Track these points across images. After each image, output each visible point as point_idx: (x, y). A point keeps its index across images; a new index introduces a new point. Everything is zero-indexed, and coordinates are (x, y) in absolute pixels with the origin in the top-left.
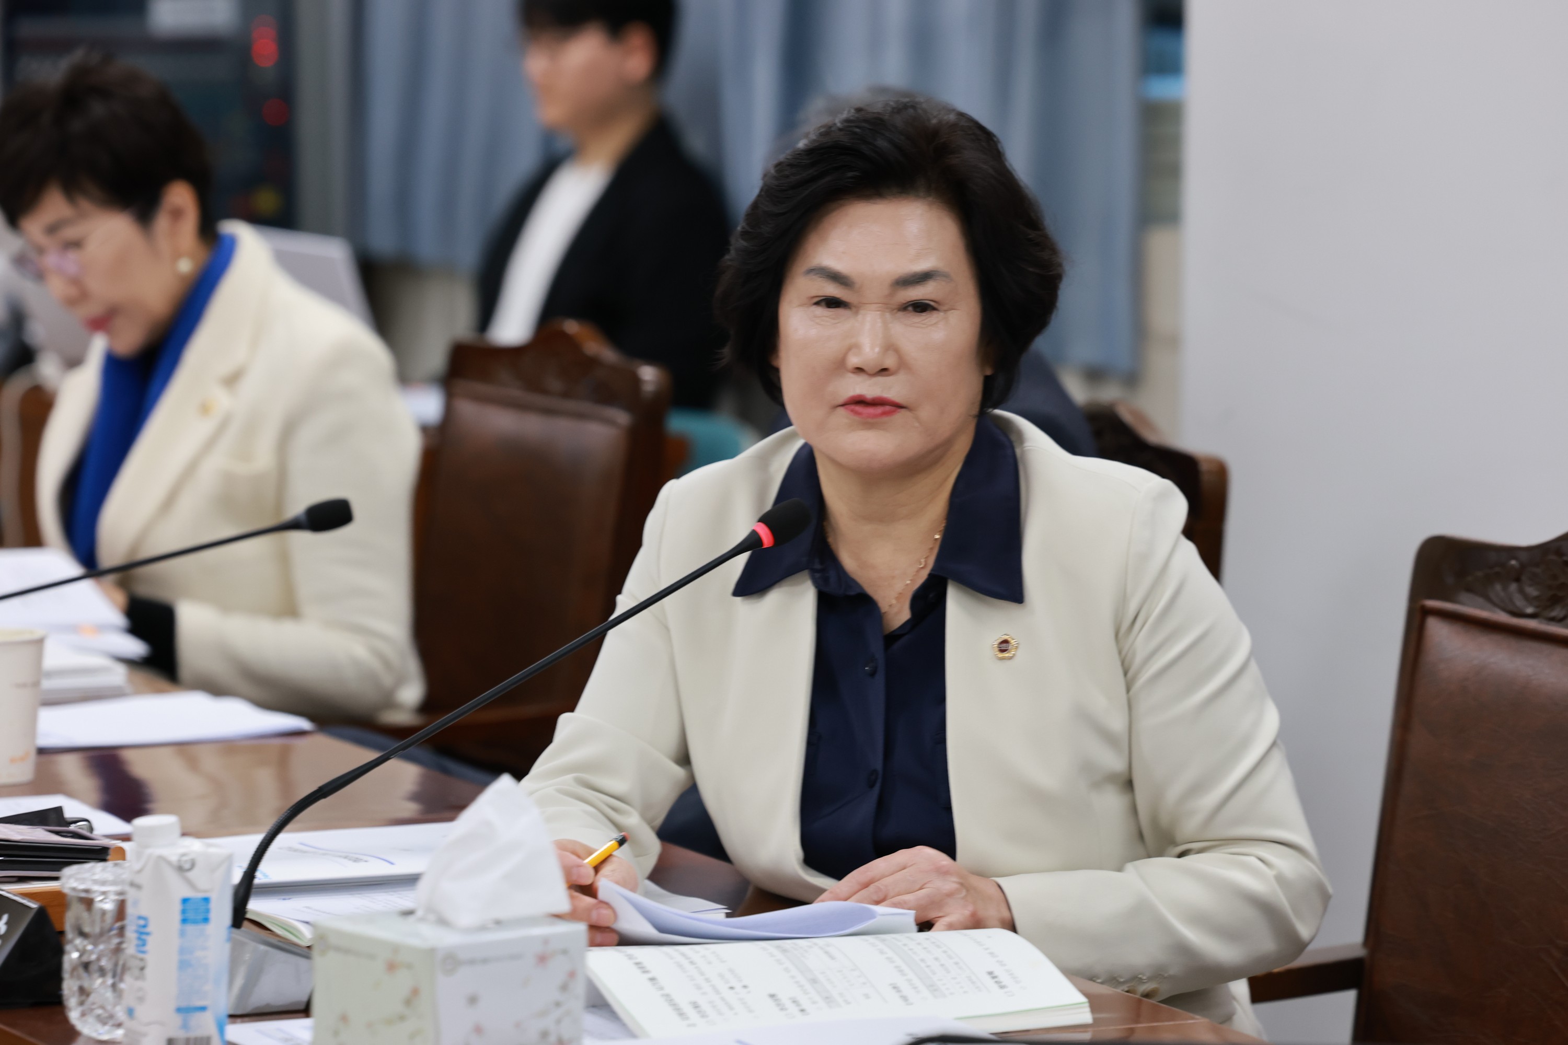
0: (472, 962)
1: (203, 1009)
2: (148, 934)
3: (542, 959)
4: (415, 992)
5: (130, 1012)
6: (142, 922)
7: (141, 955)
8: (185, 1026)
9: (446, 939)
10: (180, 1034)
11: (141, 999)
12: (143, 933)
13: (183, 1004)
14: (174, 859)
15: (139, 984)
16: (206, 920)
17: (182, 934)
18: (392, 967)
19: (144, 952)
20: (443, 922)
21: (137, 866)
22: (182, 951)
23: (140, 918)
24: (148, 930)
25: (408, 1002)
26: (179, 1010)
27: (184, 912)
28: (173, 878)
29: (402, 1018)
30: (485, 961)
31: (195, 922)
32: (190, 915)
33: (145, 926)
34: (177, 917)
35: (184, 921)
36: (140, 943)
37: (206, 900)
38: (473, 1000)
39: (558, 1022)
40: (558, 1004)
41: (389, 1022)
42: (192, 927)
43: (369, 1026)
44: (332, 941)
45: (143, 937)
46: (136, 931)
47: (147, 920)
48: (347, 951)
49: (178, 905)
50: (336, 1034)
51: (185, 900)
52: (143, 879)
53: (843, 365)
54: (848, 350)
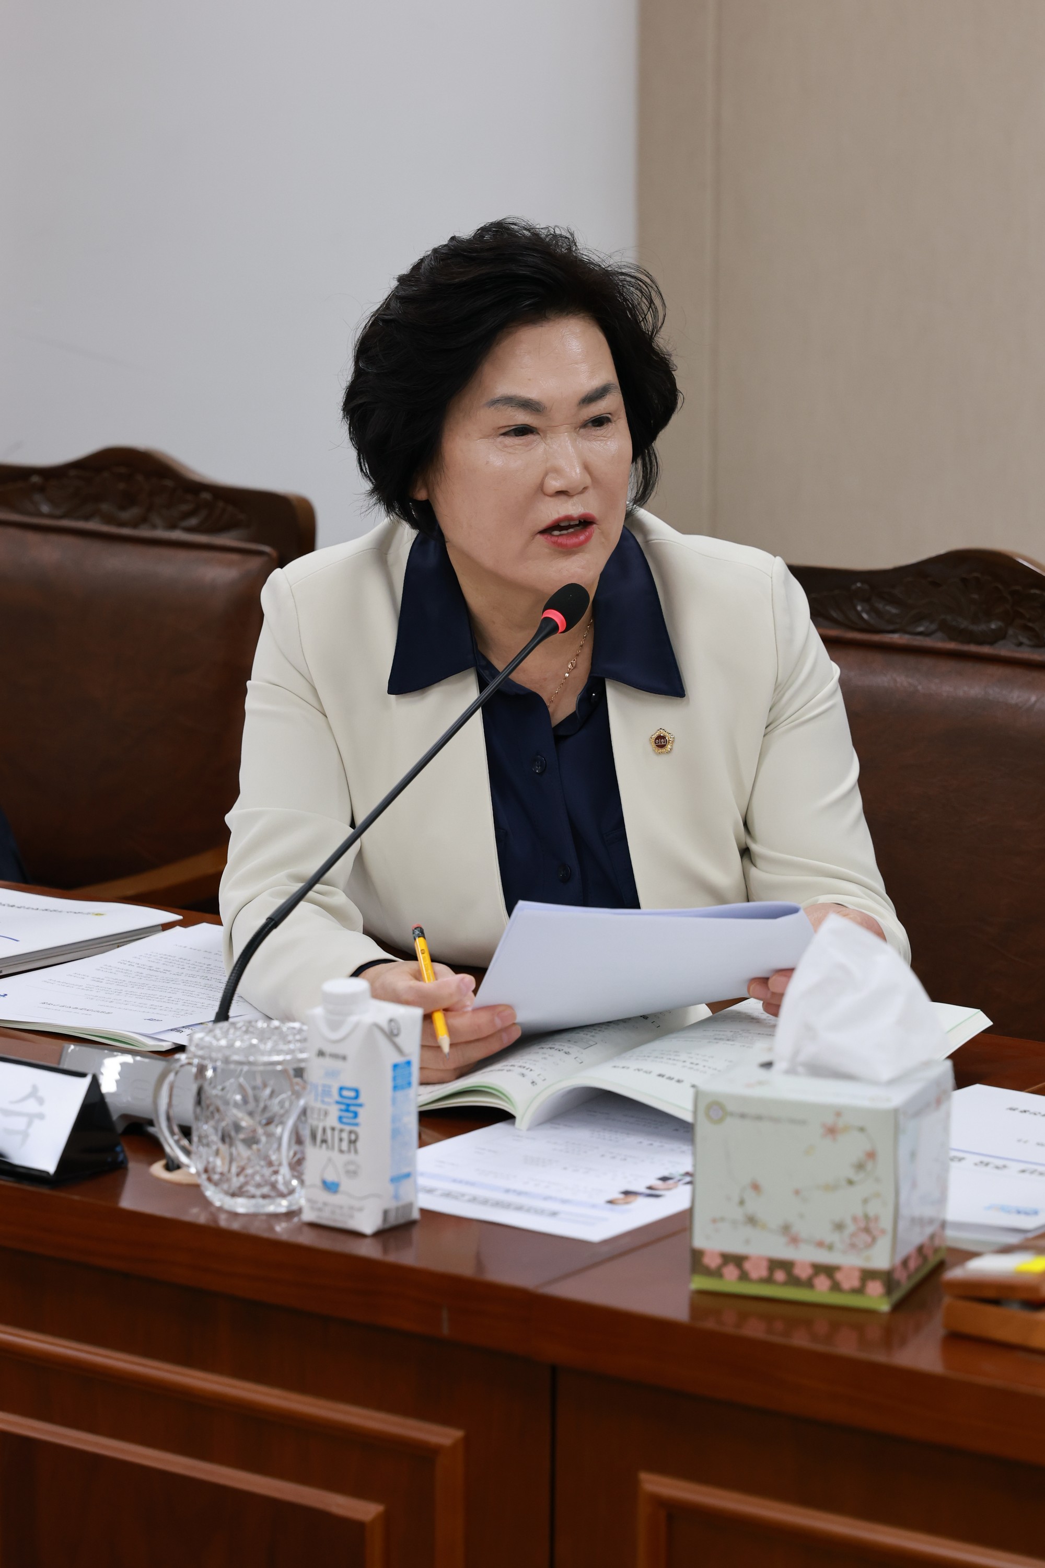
1: (409, 1174)
2: (360, 1105)
4: (871, 1155)
5: (330, 1186)
6: (348, 1093)
7: (348, 1127)
8: (398, 1196)
10: (393, 1204)
11: (353, 1172)
12: (351, 1104)
13: (397, 1173)
14: (381, 1024)
15: (352, 1156)
16: (409, 1084)
17: (394, 1101)
19: (357, 1125)
22: (395, 1118)
23: (346, 1089)
24: (360, 1101)
25: (860, 1167)
26: (392, 1180)
27: (394, 1078)
29: (850, 1182)
31: (402, 1087)
33: (357, 1097)
34: (389, 1084)
35: (395, 1088)
36: (348, 1114)
37: (409, 1063)
41: (831, 1188)
42: (400, 1094)
43: (797, 1192)
44: (730, 1107)
45: (352, 1108)
46: (338, 1103)
47: (357, 1091)
48: (759, 1118)
49: (389, 1073)
50: (742, 1203)
51: (395, 1066)
52: (347, 1048)
53: (541, 489)
54: (546, 474)
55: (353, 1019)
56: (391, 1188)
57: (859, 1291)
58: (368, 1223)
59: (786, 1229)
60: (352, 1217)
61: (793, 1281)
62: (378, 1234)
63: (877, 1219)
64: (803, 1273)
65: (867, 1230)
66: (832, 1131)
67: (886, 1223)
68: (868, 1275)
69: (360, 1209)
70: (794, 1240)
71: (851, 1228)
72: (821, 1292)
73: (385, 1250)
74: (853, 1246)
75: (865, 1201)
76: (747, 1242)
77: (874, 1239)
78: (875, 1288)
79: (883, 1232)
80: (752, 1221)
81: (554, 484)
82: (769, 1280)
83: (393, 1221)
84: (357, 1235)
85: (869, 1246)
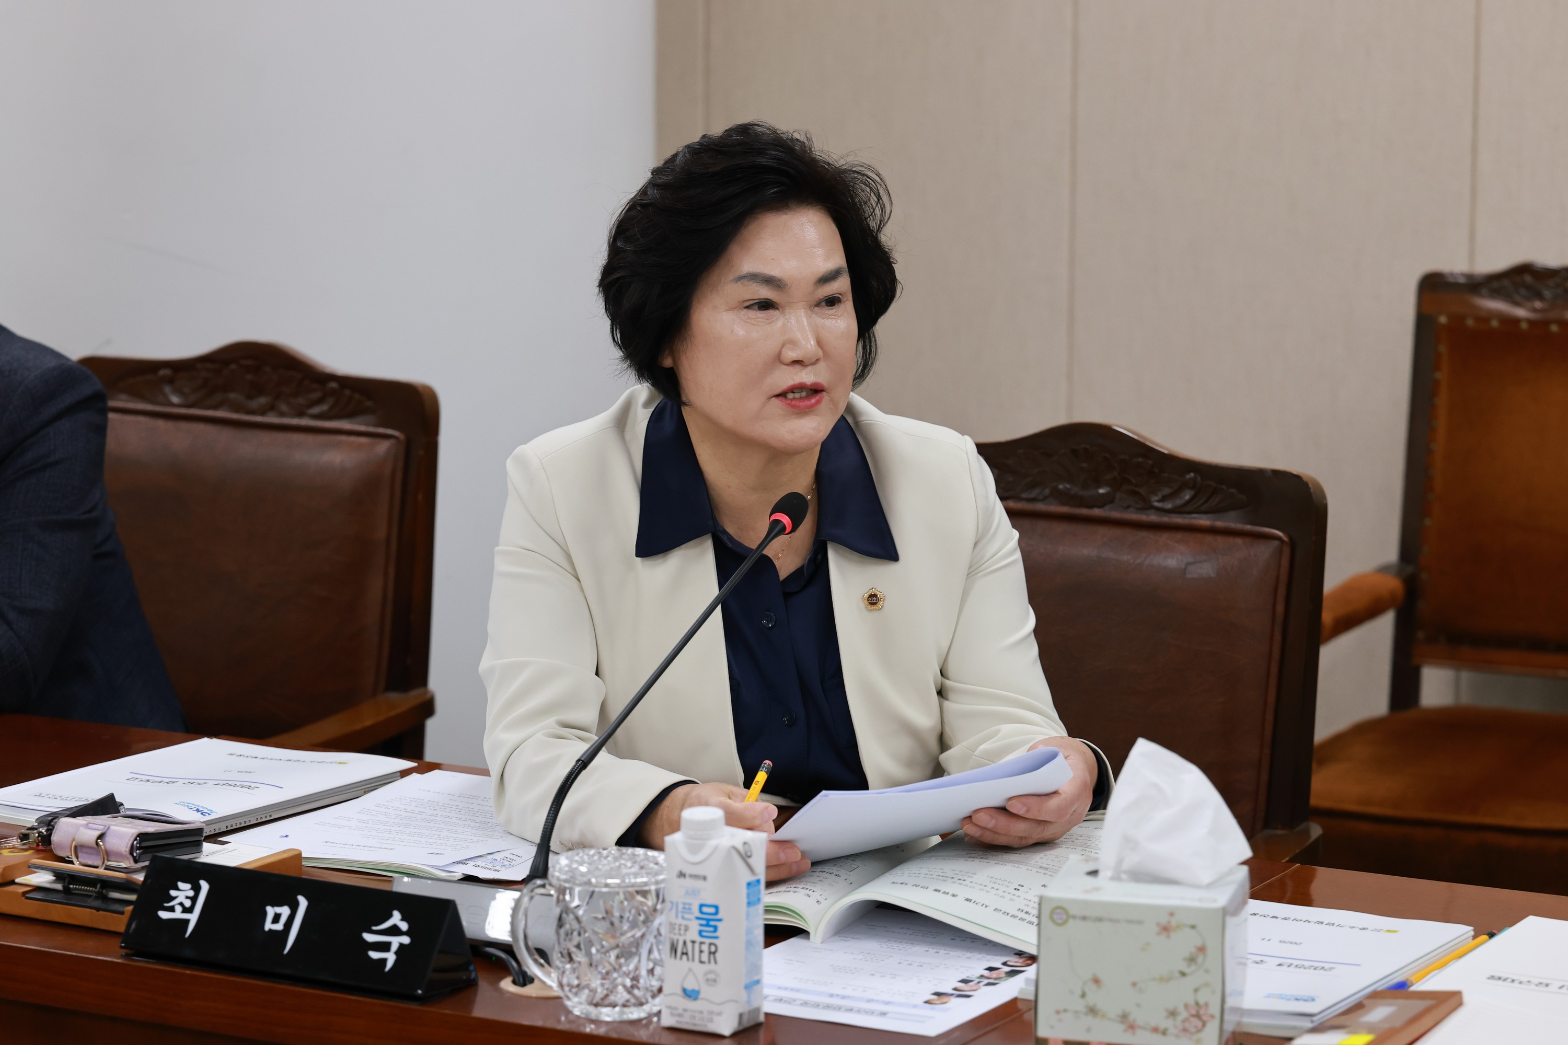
4: (1202, 949)
6: (710, 910)
7: (709, 940)
8: (749, 1000)
10: (747, 1009)
11: (714, 980)
12: (712, 920)
13: (749, 981)
14: (741, 848)
15: (712, 966)
16: (758, 900)
17: (746, 916)
19: (716, 938)
21: (694, 859)
22: (747, 931)
23: (703, 905)
24: (719, 917)
25: (1192, 960)
26: (746, 986)
27: (748, 895)
29: (1183, 974)
31: (754, 903)
32: (751, 898)
33: (716, 913)
34: (744, 900)
35: (747, 904)
36: (710, 929)
41: (1165, 980)
42: (752, 909)
43: (1134, 984)
44: (1072, 912)
45: (712, 923)
46: (698, 918)
47: (716, 907)
48: (1100, 919)
49: (744, 890)
50: (1083, 995)
51: (749, 884)
52: (707, 869)
53: (778, 359)
54: (783, 346)
55: (713, 843)
56: (744, 995)
58: (726, 1026)
59: (1124, 1017)
60: (711, 1021)
62: (735, 1035)
63: (1206, 1005)
65: (1198, 1016)
66: (1166, 929)
67: (1214, 1009)
69: (720, 1014)
70: (1132, 1026)
71: (1184, 1014)
74: (1185, 1030)
75: (1196, 990)
76: (1089, 1030)
77: (1204, 1024)
79: (1212, 1017)
80: (1093, 1011)
81: (791, 354)
83: (746, 1024)
84: (716, 1037)
85: (1200, 1029)
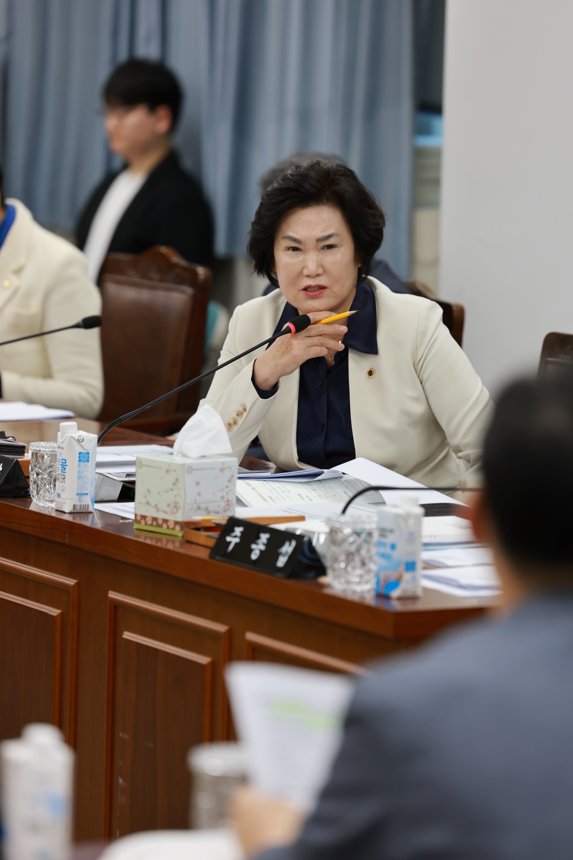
0: (197, 470)
1: (87, 494)
2: (66, 466)
3: (222, 470)
4: (177, 480)
5: (59, 495)
6: (64, 461)
7: (63, 474)
8: (80, 500)
9: (188, 461)
10: (78, 503)
11: (63, 490)
12: (64, 465)
13: (79, 492)
14: (76, 438)
15: (63, 484)
16: (88, 461)
17: (79, 466)
18: (168, 471)
19: (65, 472)
20: (184, 455)
21: (62, 441)
22: (79, 472)
23: (62, 459)
25: (174, 484)
26: (77, 494)
27: (79, 457)
28: (75, 444)
29: (172, 490)
30: (202, 469)
31: (84, 461)
32: (82, 459)
33: (65, 463)
34: (78, 459)
35: (80, 461)
36: (64, 469)
37: (88, 453)
38: (198, 484)
39: (227, 493)
40: (227, 487)
41: (167, 491)
42: (82, 463)
43: (159, 493)
44: (144, 463)
45: (64, 467)
46: (61, 465)
47: (65, 460)
48: (150, 466)
50: (145, 497)
51: (80, 453)
52: (64, 445)
53: (301, 273)
54: (303, 268)
55: (66, 435)
56: (77, 498)
57: (173, 529)
58: (67, 508)
59: (156, 506)
60: (63, 506)
61: (158, 525)
62: (70, 513)
63: (178, 503)
64: (160, 522)
65: (176, 507)
67: (181, 504)
68: (176, 523)
69: (65, 503)
70: (158, 510)
71: (172, 506)
72: (164, 530)
73: (74, 518)
74: (172, 512)
75: (175, 496)
76: (147, 511)
77: (178, 510)
78: (178, 528)
79: (180, 508)
80: (148, 503)
82: (152, 525)
83: (78, 509)
84: (64, 512)
85: (176, 512)
